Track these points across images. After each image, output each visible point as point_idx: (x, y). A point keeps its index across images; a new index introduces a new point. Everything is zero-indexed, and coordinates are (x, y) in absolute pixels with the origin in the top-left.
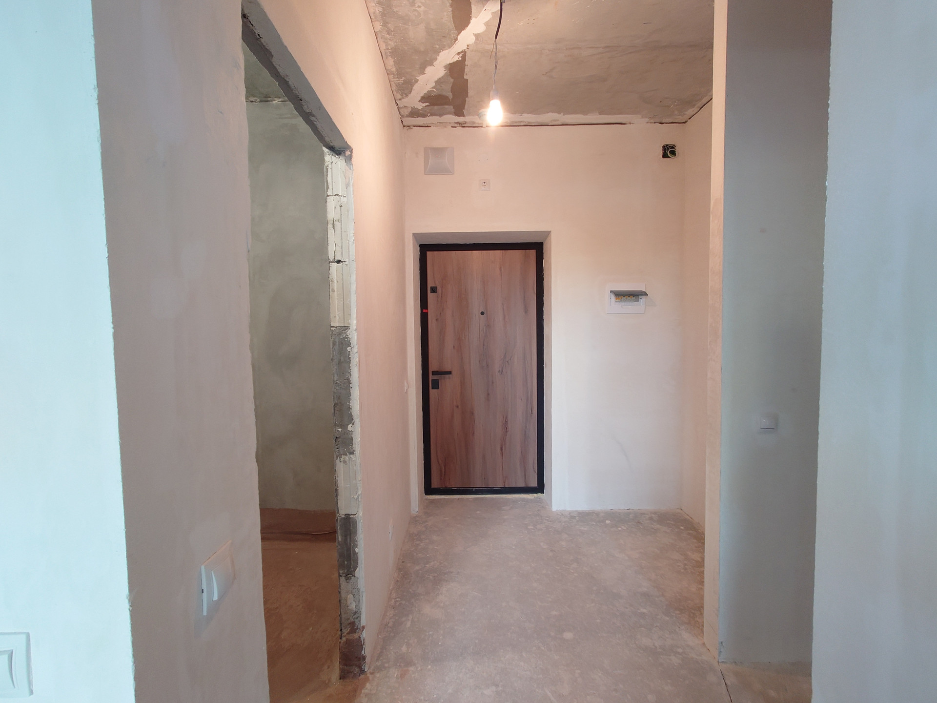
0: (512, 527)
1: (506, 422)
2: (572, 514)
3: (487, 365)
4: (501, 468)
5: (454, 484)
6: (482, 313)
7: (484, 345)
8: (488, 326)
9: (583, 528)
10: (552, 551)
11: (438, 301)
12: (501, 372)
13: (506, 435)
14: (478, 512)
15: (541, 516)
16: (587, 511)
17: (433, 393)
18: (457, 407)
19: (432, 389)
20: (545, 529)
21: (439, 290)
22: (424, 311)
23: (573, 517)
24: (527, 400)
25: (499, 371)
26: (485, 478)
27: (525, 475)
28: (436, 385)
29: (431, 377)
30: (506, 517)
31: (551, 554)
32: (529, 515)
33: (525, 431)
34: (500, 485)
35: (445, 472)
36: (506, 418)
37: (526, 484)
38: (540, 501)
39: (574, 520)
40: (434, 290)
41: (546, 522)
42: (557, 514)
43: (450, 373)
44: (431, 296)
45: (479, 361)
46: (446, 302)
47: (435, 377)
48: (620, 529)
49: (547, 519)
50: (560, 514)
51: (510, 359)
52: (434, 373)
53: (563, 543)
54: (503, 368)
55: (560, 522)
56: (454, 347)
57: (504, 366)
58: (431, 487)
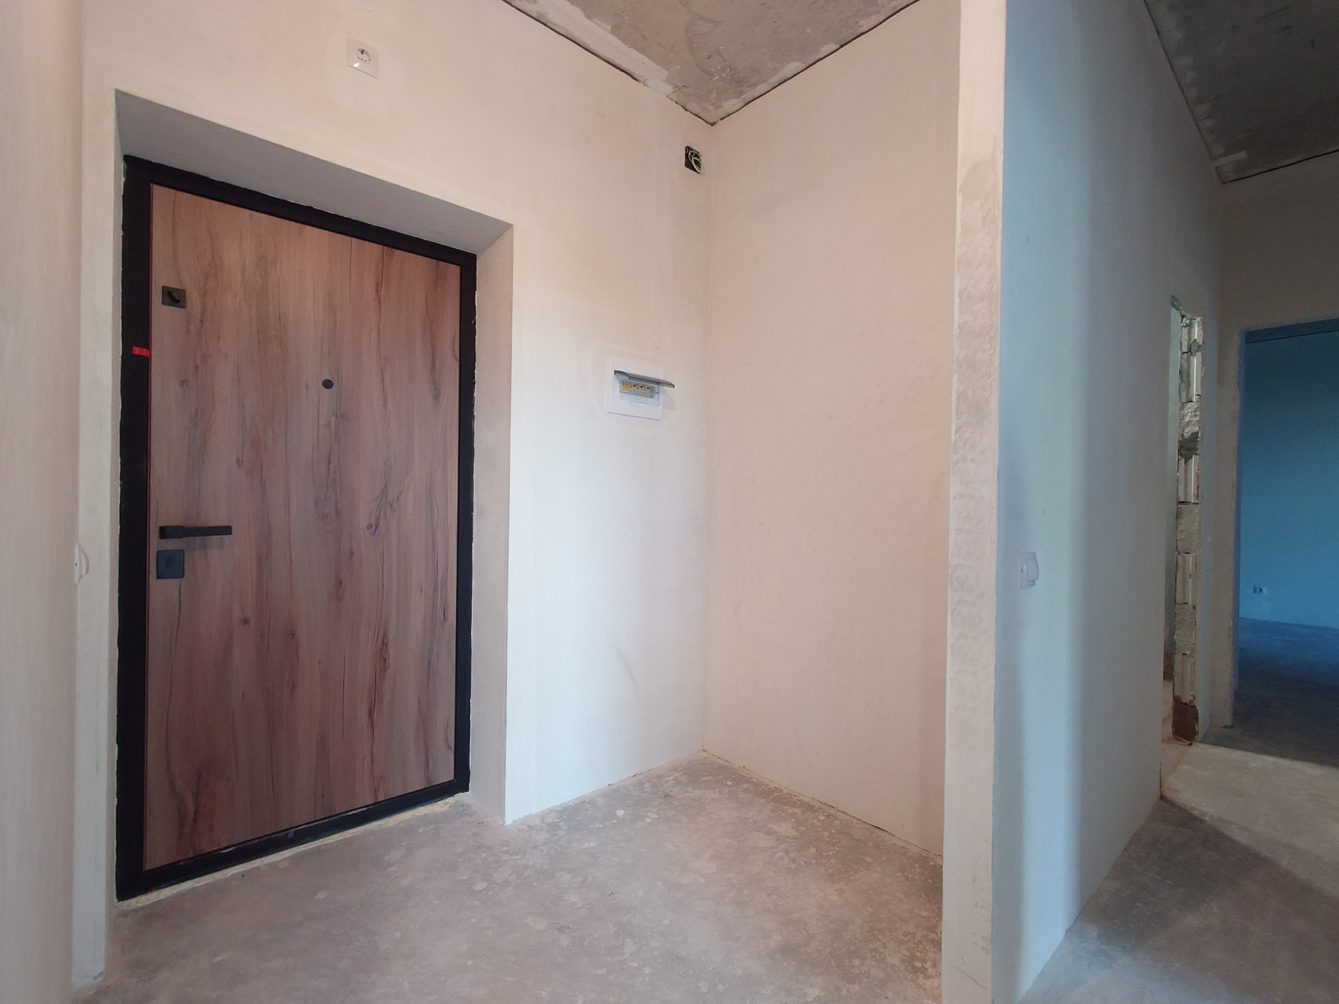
0: (436, 902)
1: (385, 645)
2: (549, 820)
3: (338, 512)
4: (368, 760)
5: (223, 839)
6: (328, 384)
7: (329, 462)
8: (342, 417)
9: (586, 845)
10: (561, 929)
11: (188, 331)
12: (374, 528)
13: (384, 677)
14: (322, 895)
15: (489, 848)
16: (571, 803)
17: (160, 591)
18: (246, 621)
19: (158, 577)
20: (515, 876)
21: (193, 298)
22: (137, 351)
23: (553, 827)
24: (435, 591)
25: (369, 527)
26: (323, 796)
27: (427, 760)
28: (172, 566)
29: (155, 544)
30: (405, 882)
31: (565, 940)
32: (461, 854)
33: (429, 661)
34: (365, 799)
35: (196, 813)
36: (385, 636)
37: (428, 780)
38: (465, 811)
39: (561, 833)
40: (174, 298)
41: (506, 857)
42: (519, 830)
43: (226, 530)
44: (162, 317)
45: (316, 503)
46: (219, 337)
47: (171, 544)
48: (648, 820)
49: (505, 848)
50: (526, 828)
51: (398, 499)
52: (164, 533)
53: (574, 898)
54: (378, 518)
55: (536, 847)
56: (239, 462)
57: (382, 514)
58: (142, 868)
